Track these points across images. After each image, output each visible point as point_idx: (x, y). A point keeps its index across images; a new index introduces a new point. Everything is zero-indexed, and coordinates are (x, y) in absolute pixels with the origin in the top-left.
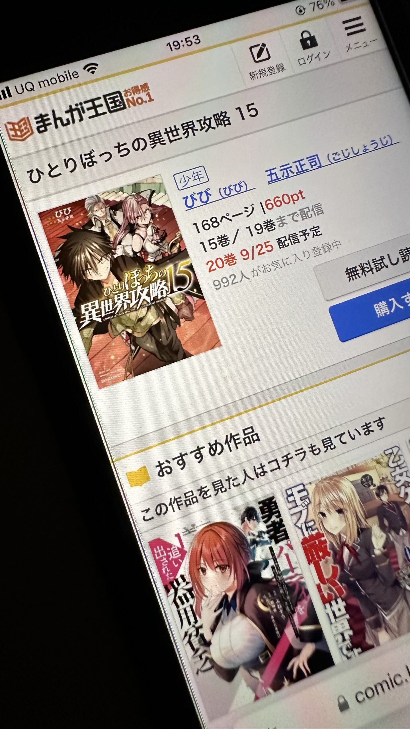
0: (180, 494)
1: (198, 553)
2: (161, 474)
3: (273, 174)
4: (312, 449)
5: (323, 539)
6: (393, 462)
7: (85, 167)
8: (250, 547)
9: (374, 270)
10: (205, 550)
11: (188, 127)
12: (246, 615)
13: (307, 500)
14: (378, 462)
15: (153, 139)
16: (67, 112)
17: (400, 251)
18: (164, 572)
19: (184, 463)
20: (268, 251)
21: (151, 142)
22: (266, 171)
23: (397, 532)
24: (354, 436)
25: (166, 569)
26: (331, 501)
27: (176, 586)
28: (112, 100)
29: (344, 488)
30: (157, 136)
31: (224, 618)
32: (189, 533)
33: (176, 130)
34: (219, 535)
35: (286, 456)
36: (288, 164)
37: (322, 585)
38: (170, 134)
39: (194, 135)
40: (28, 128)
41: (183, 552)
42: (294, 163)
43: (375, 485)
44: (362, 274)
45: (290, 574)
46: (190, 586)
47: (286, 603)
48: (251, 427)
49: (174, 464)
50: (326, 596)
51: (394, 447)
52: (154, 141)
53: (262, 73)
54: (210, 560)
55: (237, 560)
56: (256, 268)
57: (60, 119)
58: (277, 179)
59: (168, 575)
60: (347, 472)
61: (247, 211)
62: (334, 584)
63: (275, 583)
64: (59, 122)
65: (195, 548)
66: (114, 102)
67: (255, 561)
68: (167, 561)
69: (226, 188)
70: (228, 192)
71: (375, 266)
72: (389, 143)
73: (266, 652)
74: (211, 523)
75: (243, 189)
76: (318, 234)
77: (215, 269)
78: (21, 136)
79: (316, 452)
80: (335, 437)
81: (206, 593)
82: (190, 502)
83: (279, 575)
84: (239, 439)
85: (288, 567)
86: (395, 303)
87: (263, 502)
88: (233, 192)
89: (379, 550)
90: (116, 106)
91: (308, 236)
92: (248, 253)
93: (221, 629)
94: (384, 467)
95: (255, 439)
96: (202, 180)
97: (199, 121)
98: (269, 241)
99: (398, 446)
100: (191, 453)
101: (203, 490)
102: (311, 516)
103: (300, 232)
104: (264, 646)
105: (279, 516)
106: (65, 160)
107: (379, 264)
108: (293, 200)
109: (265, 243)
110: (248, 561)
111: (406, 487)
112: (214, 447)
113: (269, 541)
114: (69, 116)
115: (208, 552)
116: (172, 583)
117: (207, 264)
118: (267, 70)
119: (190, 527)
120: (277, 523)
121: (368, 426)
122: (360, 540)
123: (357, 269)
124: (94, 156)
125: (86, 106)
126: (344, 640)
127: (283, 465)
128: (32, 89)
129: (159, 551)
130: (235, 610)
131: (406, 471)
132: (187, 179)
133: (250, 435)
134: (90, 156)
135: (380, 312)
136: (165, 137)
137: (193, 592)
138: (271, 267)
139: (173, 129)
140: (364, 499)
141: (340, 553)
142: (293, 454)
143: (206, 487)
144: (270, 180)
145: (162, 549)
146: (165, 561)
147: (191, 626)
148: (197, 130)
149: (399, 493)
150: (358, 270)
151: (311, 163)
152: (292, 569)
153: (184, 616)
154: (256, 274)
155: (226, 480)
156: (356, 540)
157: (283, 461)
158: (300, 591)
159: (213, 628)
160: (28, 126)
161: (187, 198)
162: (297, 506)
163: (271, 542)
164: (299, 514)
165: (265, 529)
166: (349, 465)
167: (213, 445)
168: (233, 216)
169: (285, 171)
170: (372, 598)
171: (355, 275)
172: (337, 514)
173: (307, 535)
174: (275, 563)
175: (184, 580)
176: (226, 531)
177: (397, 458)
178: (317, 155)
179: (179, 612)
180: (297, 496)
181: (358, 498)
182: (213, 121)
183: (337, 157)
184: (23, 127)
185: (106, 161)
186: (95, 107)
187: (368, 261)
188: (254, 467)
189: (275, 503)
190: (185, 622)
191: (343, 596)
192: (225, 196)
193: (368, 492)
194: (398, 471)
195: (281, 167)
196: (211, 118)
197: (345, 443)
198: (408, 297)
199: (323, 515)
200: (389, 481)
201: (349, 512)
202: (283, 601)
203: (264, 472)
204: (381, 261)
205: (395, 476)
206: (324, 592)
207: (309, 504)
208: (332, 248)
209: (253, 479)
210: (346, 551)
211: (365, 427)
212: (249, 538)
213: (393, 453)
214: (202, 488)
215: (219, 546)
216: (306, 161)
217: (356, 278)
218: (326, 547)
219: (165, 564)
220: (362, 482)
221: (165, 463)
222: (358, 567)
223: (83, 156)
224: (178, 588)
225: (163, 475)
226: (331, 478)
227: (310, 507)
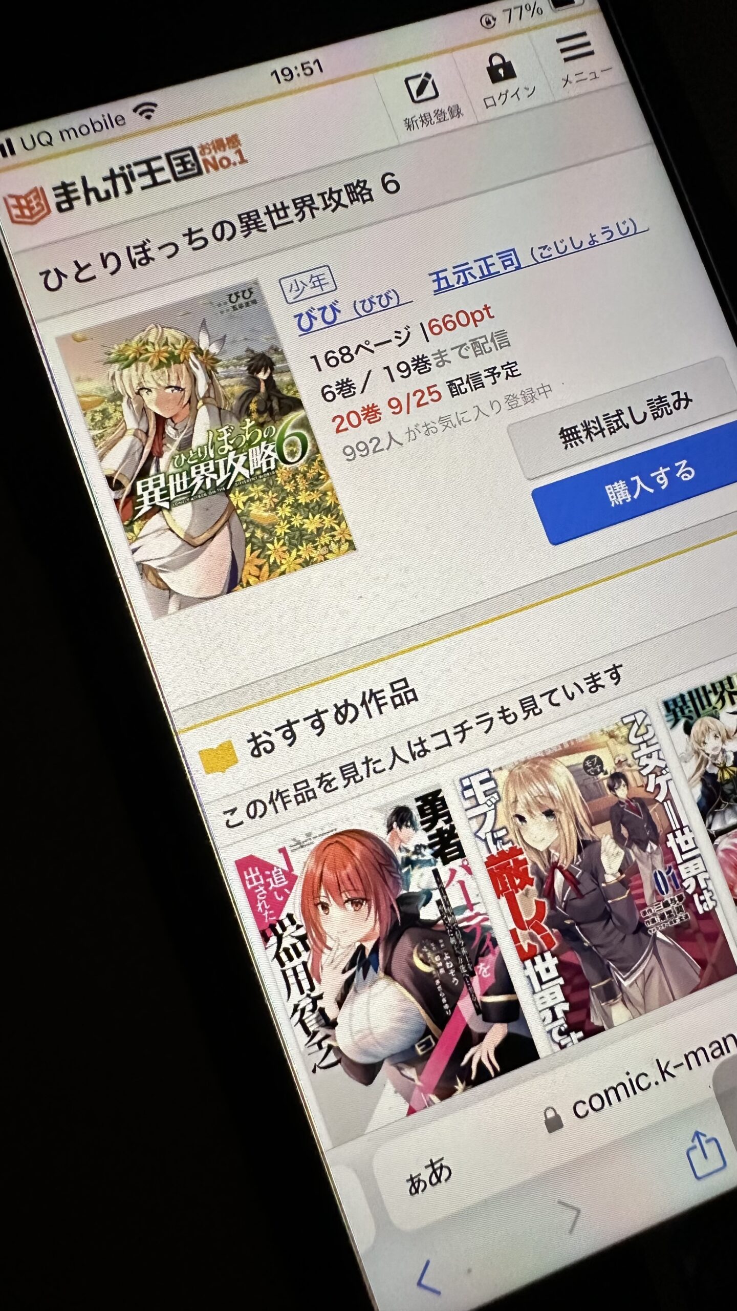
0: (286, 784)
1: (317, 880)
2: (256, 753)
3: (442, 279)
4: (504, 714)
5: (521, 857)
6: (636, 736)
7: (134, 267)
8: (401, 870)
9: (606, 432)
10: (329, 875)
11: (304, 204)
12: (394, 979)
13: (495, 795)
14: (612, 736)
15: (246, 222)
16: (105, 179)
17: (648, 401)
18: (260, 909)
19: (294, 735)
20: (432, 400)
21: (242, 227)
22: (430, 275)
23: (643, 847)
24: (573, 694)
25: (263, 906)
26: (535, 797)
27: (280, 931)
28: (179, 161)
29: (554, 775)
30: (252, 218)
31: (357, 984)
32: (302, 847)
33: (284, 208)
34: (350, 851)
35: (461, 725)
36: (467, 264)
37: (519, 931)
38: (274, 215)
39: (313, 216)
40: (42, 205)
41: (291, 878)
42: (475, 261)
43: (606, 773)
44: (587, 438)
45: (468, 913)
46: (302, 932)
47: (461, 960)
48: (404, 680)
49: (277, 738)
50: (526, 948)
51: (639, 712)
52: (248, 225)
53: (425, 119)
54: (337, 890)
55: (380, 890)
56: (412, 428)
57: (96, 191)
58: (449, 286)
59: (266, 913)
60: (561, 751)
61: (400, 338)
62: (540, 930)
63: (443, 928)
64: (92, 195)
65: (312, 872)
66: (184, 164)
67: (409, 893)
68: (264, 892)
69: (364, 301)
70: (367, 306)
71: (608, 425)
72: (632, 231)
73: (427, 1038)
74: (338, 831)
75: (393, 302)
76: (515, 373)
77: (346, 429)
78: (32, 217)
79: (510, 719)
80: (541, 696)
81: (329, 943)
82: (303, 797)
83: (448, 914)
84: (384, 697)
85: (464, 903)
86: (639, 483)
87: (423, 799)
88: (377, 307)
89: (612, 874)
90: (186, 170)
91: (498, 377)
92: (399, 404)
93: (353, 1000)
94: (621, 743)
95: (409, 698)
96: (326, 288)
97: (322, 195)
98: (435, 386)
99: (644, 710)
100: (305, 719)
101: (324, 779)
102: (502, 821)
103: (485, 371)
104: (424, 1028)
105: (449, 821)
106: (102, 255)
107: (614, 421)
108: (475, 321)
109: (429, 388)
110: (398, 892)
111: (657, 776)
112: (343, 710)
113: (432, 861)
114: (109, 185)
115: (332, 876)
116: (272, 927)
117: (334, 420)
118: (432, 115)
119: (302, 838)
120: (446, 831)
121: (596, 678)
122: (582, 859)
123: (577, 429)
124: (149, 249)
125: (136, 170)
126: (555, 1018)
127: (455, 739)
128: (50, 143)
129: (253, 876)
130: (376, 970)
131: (658, 751)
132: (301, 286)
133: (401, 692)
134: (143, 248)
135: (615, 498)
136: (265, 219)
137: (307, 941)
138: (437, 425)
139: (279, 206)
140: (588, 795)
141: (549, 881)
142: (472, 722)
143: (330, 774)
144: (437, 288)
145: (258, 873)
146: (261, 891)
147: (305, 995)
148: (317, 209)
149: (647, 785)
150: (579, 431)
151: (503, 262)
152: (470, 906)
153: (292, 980)
154: (413, 437)
155: (363, 763)
156: (575, 860)
157: (455, 734)
158: (483, 941)
159: (339, 999)
160: (42, 202)
161: (300, 315)
162: (478, 805)
163: (436, 862)
164: (482, 818)
165: (426, 842)
166: (564, 740)
167: (342, 707)
168: (376, 345)
169: (461, 274)
170: (602, 952)
171: (574, 439)
172: (544, 817)
173: (494, 852)
174: (442, 895)
175: (293, 922)
176: (363, 845)
177: (643, 730)
178: (513, 250)
179: (284, 972)
180: (479, 790)
181: (578, 792)
182: (344, 194)
183: (546, 253)
184: (34, 203)
185: (169, 257)
186: (151, 172)
187: (597, 418)
188: (409, 743)
189: (443, 799)
190: (295, 988)
191: (553, 949)
192: (363, 313)
193: (595, 784)
194: (644, 750)
195: (454, 268)
196: (341, 190)
197: (558, 705)
198: (661, 474)
199: (522, 819)
200: (630, 766)
201: (563, 814)
202: (455, 956)
203: (426, 751)
204: (617, 418)
205: (639, 758)
206: (522, 943)
207: (497, 801)
208: (537, 396)
209: (407, 762)
210: (559, 878)
211: (591, 680)
212: (400, 856)
213: (635, 721)
214: (322, 776)
215: (350, 868)
216: (495, 259)
217: (577, 445)
218: (526, 869)
219: (262, 896)
220: (586, 768)
221: (263, 735)
222: (578, 903)
223: (131, 249)
224: (282, 934)
225: (259, 755)
226: (534, 761)
227: (500, 806)
